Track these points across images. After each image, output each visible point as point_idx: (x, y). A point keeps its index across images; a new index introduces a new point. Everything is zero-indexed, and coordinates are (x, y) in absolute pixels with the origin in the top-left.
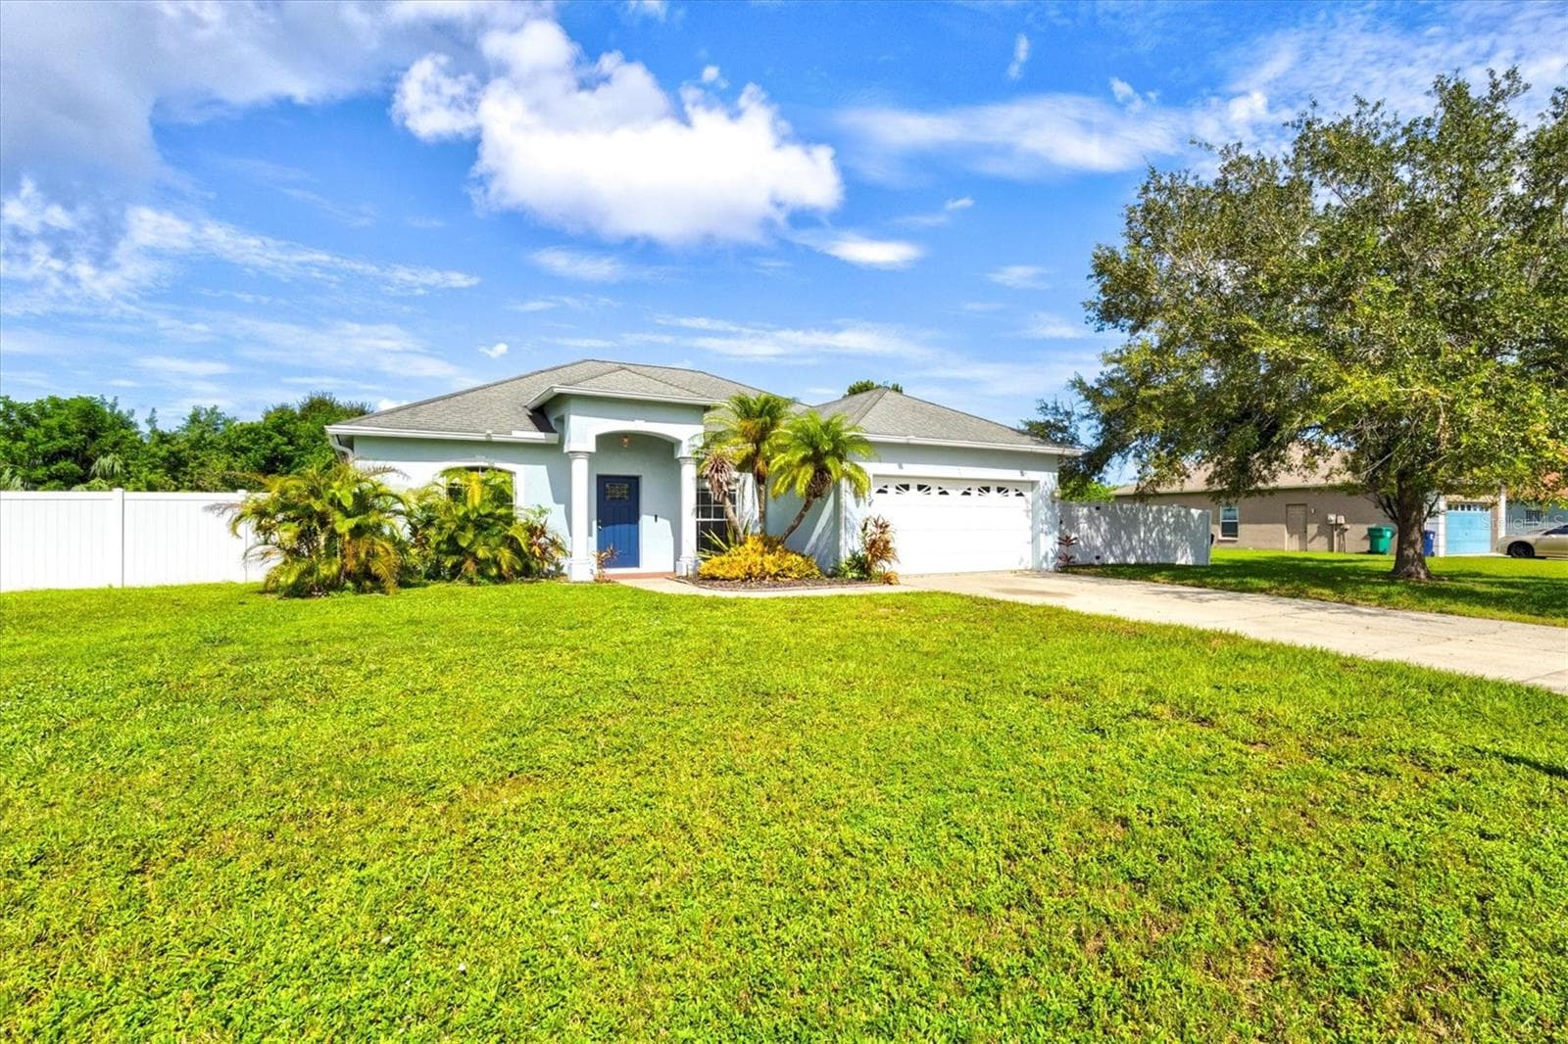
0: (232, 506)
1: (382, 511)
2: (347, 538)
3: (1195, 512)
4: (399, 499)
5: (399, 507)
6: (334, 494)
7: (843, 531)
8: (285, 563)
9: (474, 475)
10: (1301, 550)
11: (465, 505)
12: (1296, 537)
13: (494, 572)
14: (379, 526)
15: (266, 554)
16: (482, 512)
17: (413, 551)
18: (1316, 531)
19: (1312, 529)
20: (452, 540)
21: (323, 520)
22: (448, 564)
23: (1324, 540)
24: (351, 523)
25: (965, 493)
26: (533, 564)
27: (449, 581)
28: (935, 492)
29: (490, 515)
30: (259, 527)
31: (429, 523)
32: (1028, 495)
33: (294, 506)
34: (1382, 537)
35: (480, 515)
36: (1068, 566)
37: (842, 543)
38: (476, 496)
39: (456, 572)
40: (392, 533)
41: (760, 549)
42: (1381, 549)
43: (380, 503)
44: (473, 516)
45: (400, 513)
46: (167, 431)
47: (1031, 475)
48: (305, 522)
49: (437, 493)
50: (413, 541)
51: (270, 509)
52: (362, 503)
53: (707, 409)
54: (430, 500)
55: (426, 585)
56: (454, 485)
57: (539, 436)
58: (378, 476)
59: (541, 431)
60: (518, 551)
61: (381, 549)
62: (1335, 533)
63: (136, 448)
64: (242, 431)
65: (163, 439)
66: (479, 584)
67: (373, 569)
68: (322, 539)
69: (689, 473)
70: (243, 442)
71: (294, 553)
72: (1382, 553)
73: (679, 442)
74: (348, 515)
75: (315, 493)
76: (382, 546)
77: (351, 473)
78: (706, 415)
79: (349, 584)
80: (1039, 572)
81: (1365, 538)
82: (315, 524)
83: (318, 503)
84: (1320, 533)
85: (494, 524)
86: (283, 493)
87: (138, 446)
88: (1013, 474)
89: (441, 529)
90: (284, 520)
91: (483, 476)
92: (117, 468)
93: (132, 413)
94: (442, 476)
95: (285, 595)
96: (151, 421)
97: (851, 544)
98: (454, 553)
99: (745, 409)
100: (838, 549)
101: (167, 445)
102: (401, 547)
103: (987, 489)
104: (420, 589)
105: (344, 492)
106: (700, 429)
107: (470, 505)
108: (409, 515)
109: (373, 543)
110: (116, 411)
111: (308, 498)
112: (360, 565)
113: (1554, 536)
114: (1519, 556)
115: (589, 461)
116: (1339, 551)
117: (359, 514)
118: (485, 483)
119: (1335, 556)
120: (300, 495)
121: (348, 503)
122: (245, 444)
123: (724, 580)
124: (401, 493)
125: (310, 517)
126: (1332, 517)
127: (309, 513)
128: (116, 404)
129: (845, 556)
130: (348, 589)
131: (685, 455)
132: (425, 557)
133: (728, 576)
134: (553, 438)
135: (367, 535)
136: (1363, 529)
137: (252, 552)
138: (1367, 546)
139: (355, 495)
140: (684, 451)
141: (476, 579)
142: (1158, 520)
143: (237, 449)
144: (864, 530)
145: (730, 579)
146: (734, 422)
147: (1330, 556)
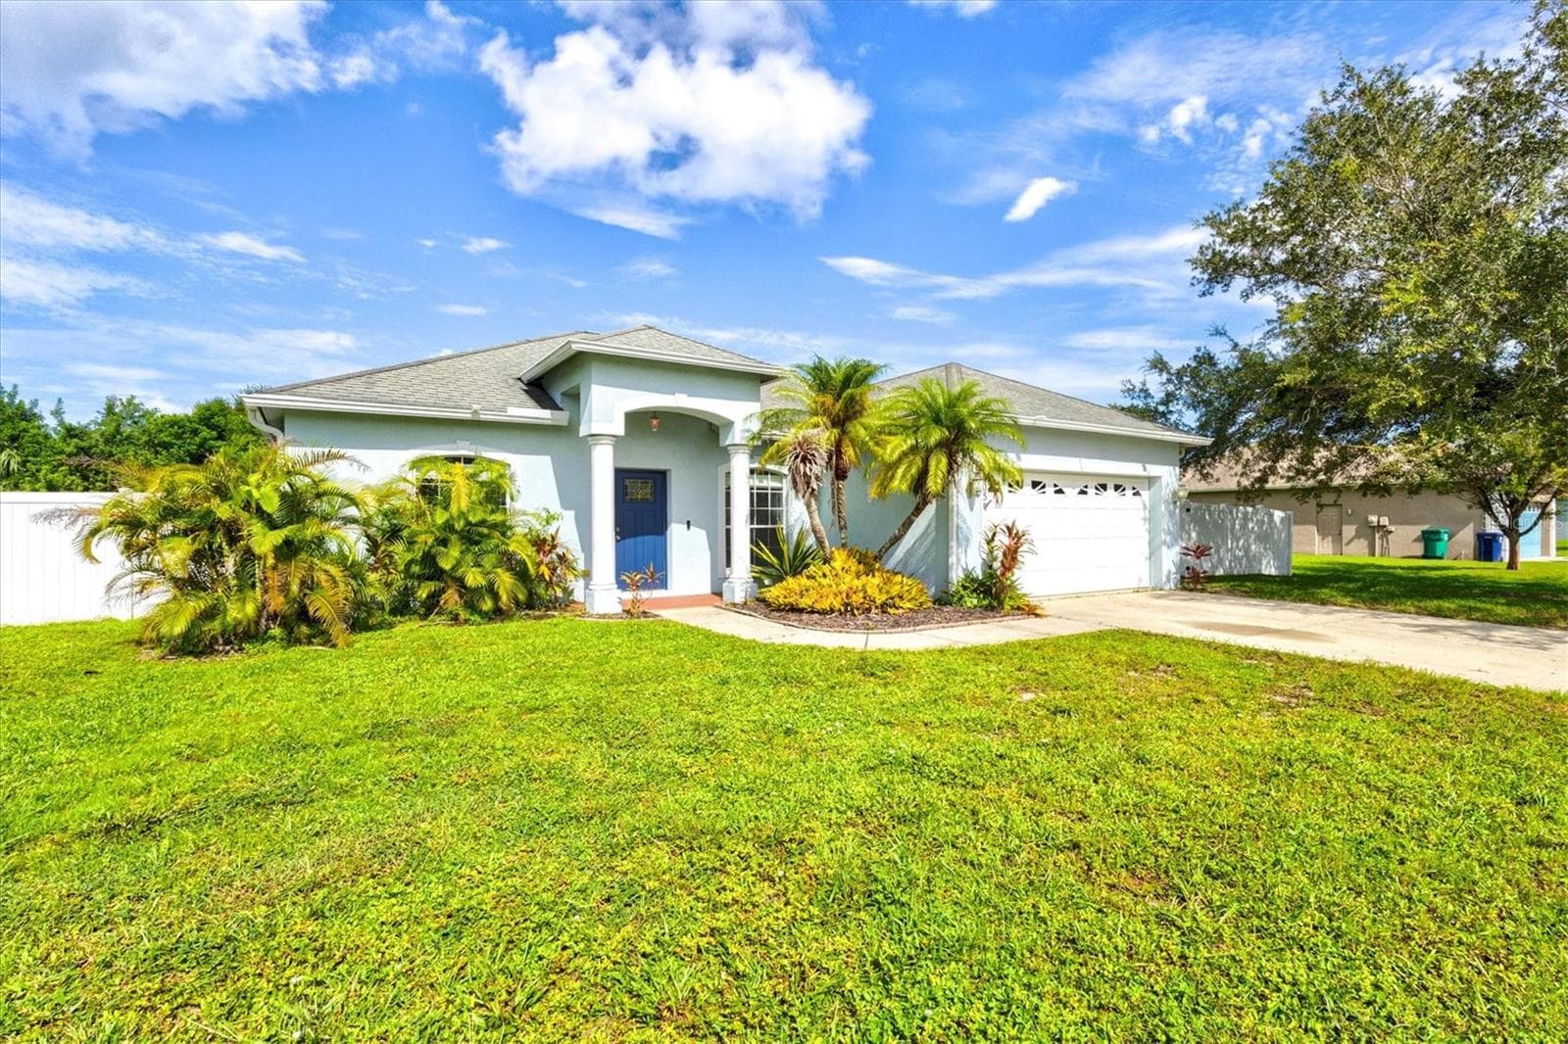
0: (82, 513)
1: (325, 518)
2: (271, 561)
3: (1278, 515)
4: (351, 500)
5: (352, 511)
6: (249, 493)
7: (953, 543)
8: (175, 598)
9: (459, 467)
10: (1335, 554)
11: (446, 508)
12: (1329, 539)
13: (487, 605)
14: (320, 541)
15: (145, 585)
16: (472, 519)
17: (372, 577)
18: (1353, 534)
19: (1349, 531)
20: (429, 559)
21: (233, 533)
22: (423, 593)
23: (1363, 543)
24: (277, 537)
25: (1083, 492)
26: (541, 591)
27: (424, 617)
28: (1050, 490)
29: (482, 523)
30: (128, 546)
31: (394, 534)
32: (1145, 494)
33: (186, 512)
34: (1440, 540)
35: (469, 523)
37: (953, 559)
38: (463, 498)
39: (432, 606)
40: (341, 551)
41: (853, 569)
42: (1439, 554)
43: (322, 506)
44: (459, 525)
45: (354, 521)
46: (75, 424)
47: (1154, 470)
48: (204, 536)
49: (403, 491)
50: (372, 560)
51: (148, 518)
52: (296, 507)
53: (765, 379)
54: (396, 502)
55: (391, 626)
56: (431, 481)
57: (544, 415)
58: (320, 467)
59: (544, 407)
60: (521, 574)
61: (323, 577)
62: (1377, 535)
63: (38, 443)
64: (164, 424)
65: (71, 433)
66: (466, 621)
67: (311, 610)
68: (230, 564)
69: (740, 464)
70: (164, 437)
71: (189, 585)
72: (1440, 558)
73: (730, 424)
74: (273, 525)
75: (221, 492)
76: (326, 571)
77: (280, 461)
78: (765, 388)
79: (276, 631)
80: (1156, 591)
81: (1416, 540)
82: (220, 539)
83: (225, 506)
84: (1358, 536)
85: (488, 536)
86: (170, 491)
87: (42, 442)
88: (1133, 469)
89: (411, 543)
90: (173, 534)
91: (470, 469)
92: (14, 466)
93: (35, 403)
94: (411, 469)
95: (171, 653)
96: (57, 413)
97: (968, 560)
98: (430, 578)
99: (820, 378)
100: (947, 568)
101: (76, 440)
102: (354, 572)
103: (1104, 487)
104: (383, 633)
105: (267, 489)
106: (754, 407)
107: (454, 509)
108: (366, 523)
109: (311, 568)
110: (17, 401)
111: (207, 499)
112: (290, 601)
115: (615, 447)
116: (1382, 555)
117: (290, 523)
118: (473, 476)
119: (1378, 560)
120: (194, 495)
121: (272, 505)
122: (167, 439)
123: (813, 612)
124: (355, 491)
125: (212, 529)
126: (1373, 519)
127: (212, 524)
128: (16, 393)
129: (956, 576)
130: (274, 638)
131: (737, 441)
132: (388, 585)
133: (818, 606)
134: (561, 418)
135: (303, 556)
136: (1416, 531)
137: (121, 583)
138: (1419, 549)
139: (283, 496)
140: (737, 436)
141: (463, 615)
142: (1243, 524)
143: (159, 445)
144: (989, 542)
145: (823, 613)
146: (804, 396)
147: (1371, 560)
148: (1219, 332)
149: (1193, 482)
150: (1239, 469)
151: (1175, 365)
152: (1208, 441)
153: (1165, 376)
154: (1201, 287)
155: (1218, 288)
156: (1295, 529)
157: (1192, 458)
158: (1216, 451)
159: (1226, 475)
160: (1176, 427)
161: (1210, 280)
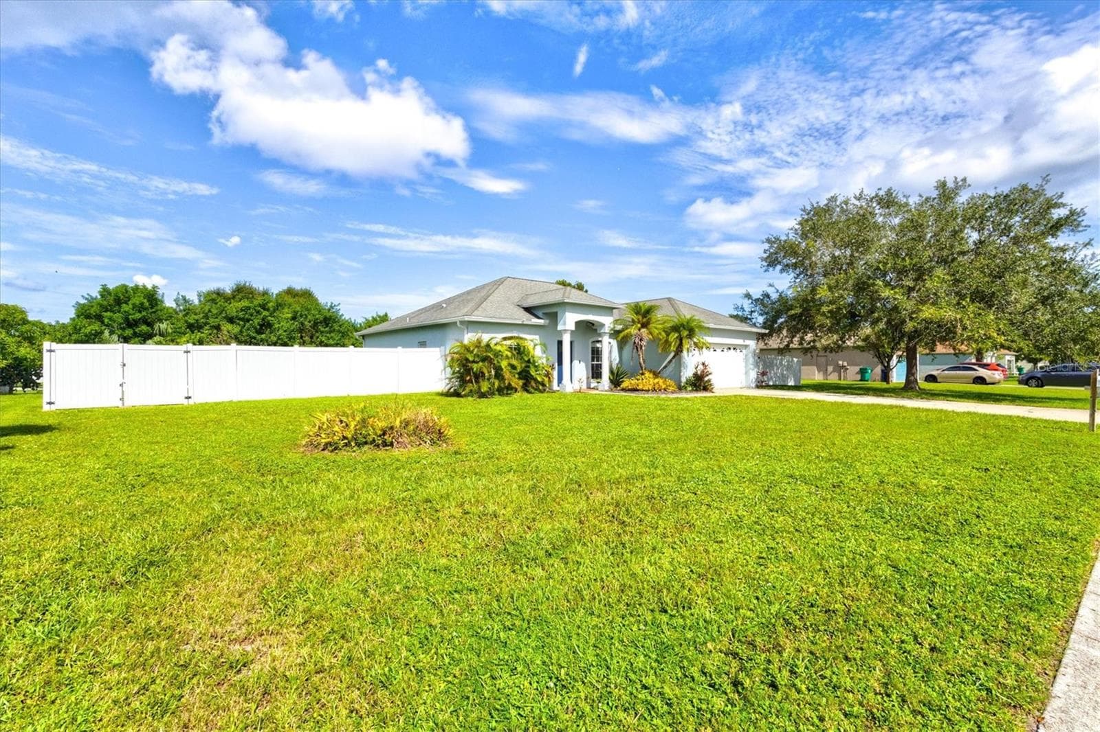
3: (795, 360)
7: (683, 370)
10: (824, 379)
12: (822, 373)
18: (832, 369)
19: (830, 369)
23: (836, 374)
25: (723, 351)
28: (712, 350)
32: (744, 351)
34: (867, 372)
36: (760, 386)
37: (682, 374)
42: (866, 379)
47: (748, 342)
53: (614, 309)
59: (539, 319)
62: (842, 370)
72: (867, 381)
73: (604, 325)
78: (615, 312)
79: (496, 392)
80: (749, 388)
81: (857, 373)
84: (834, 371)
88: (740, 342)
97: (687, 373)
99: (637, 309)
100: (680, 377)
103: (730, 348)
106: (611, 318)
113: (946, 372)
114: (930, 381)
116: (844, 380)
119: (842, 382)
126: (840, 363)
129: (684, 380)
130: (496, 394)
131: (606, 331)
134: (546, 322)
136: (857, 369)
138: (859, 377)
140: (606, 329)
142: (781, 363)
144: (696, 368)
145: (646, 391)
146: (631, 316)
147: (839, 382)
148: (771, 285)
149: (761, 345)
150: (779, 341)
151: (755, 297)
152: (767, 331)
153: (750, 301)
154: (764, 268)
155: (771, 269)
156: (803, 368)
157: (761, 337)
158: (770, 335)
159: (774, 343)
160: (754, 325)
161: (768, 265)
